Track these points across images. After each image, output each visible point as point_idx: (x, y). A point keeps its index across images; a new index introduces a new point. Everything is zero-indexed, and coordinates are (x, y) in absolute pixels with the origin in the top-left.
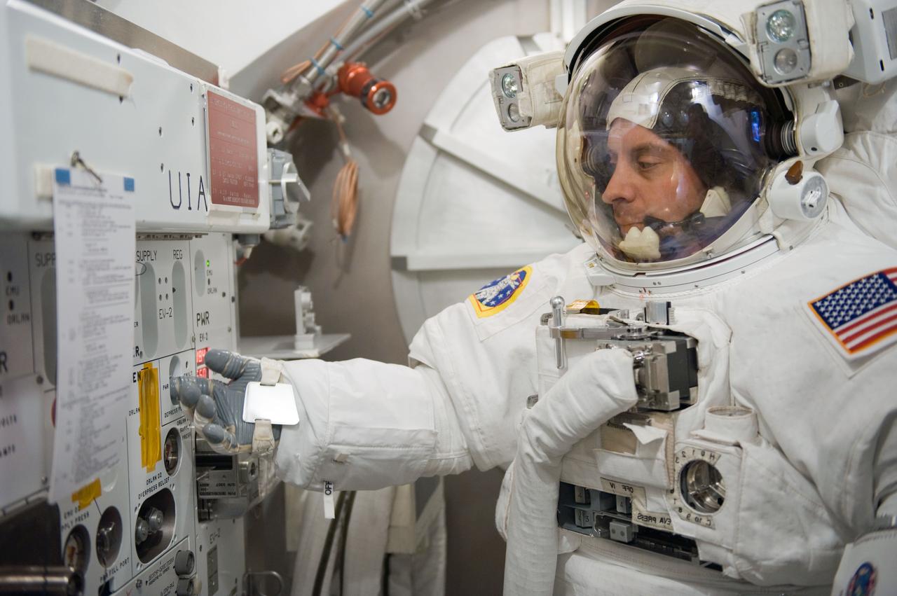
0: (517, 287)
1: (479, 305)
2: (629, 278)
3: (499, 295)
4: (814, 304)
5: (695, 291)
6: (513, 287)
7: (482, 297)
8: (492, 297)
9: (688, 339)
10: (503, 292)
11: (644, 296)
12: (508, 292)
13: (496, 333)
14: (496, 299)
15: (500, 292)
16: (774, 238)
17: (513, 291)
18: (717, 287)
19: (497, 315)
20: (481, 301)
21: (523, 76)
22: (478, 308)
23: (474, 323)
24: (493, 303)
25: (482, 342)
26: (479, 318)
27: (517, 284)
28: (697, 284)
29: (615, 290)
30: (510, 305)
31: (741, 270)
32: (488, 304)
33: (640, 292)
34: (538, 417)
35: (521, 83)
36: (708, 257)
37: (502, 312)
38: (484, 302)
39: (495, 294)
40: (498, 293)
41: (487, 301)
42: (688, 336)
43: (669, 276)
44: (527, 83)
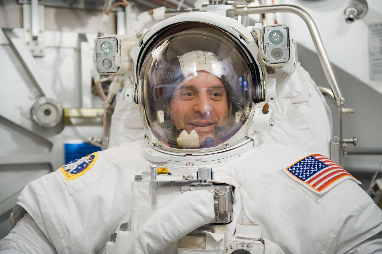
0: (90, 162)
1: (67, 174)
2: (181, 157)
3: (78, 167)
4: (288, 169)
5: (218, 164)
6: (88, 162)
7: (68, 169)
8: (74, 168)
9: (227, 187)
10: (82, 165)
11: (189, 167)
12: (85, 165)
13: (80, 189)
14: (76, 169)
15: (79, 166)
16: (252, 140)
17: (87, 165)
18: (228, 163)
19: (79, 178)
20: (68, 171)
21: (119, 44)
22: (66, 175)
23: (65, 184)
24: (75, 172)
25: (71, 195)
26: (68, 180)
27: (90, 161)
28: (219, 161)
29: (167, 164)
30: (86, 172)
31: (239, 155)
32: (72, 173)
33: (187, 165)
34: (150, 230)
35: (117, 47)
36: (227, 147)
37: (82, 176)
38: (70, 172)
39: (75, 167)
40: (78, 166)
41: (71, 171)
42: (228, 185)
43: (206, 156)
44: (120, 48)
